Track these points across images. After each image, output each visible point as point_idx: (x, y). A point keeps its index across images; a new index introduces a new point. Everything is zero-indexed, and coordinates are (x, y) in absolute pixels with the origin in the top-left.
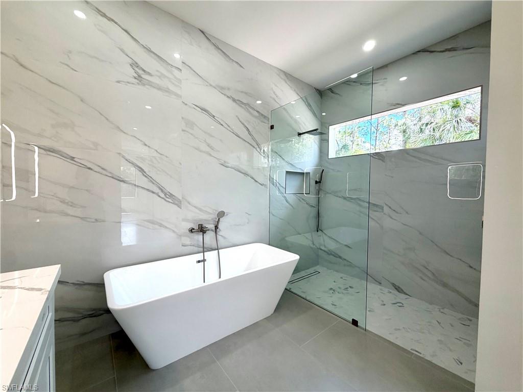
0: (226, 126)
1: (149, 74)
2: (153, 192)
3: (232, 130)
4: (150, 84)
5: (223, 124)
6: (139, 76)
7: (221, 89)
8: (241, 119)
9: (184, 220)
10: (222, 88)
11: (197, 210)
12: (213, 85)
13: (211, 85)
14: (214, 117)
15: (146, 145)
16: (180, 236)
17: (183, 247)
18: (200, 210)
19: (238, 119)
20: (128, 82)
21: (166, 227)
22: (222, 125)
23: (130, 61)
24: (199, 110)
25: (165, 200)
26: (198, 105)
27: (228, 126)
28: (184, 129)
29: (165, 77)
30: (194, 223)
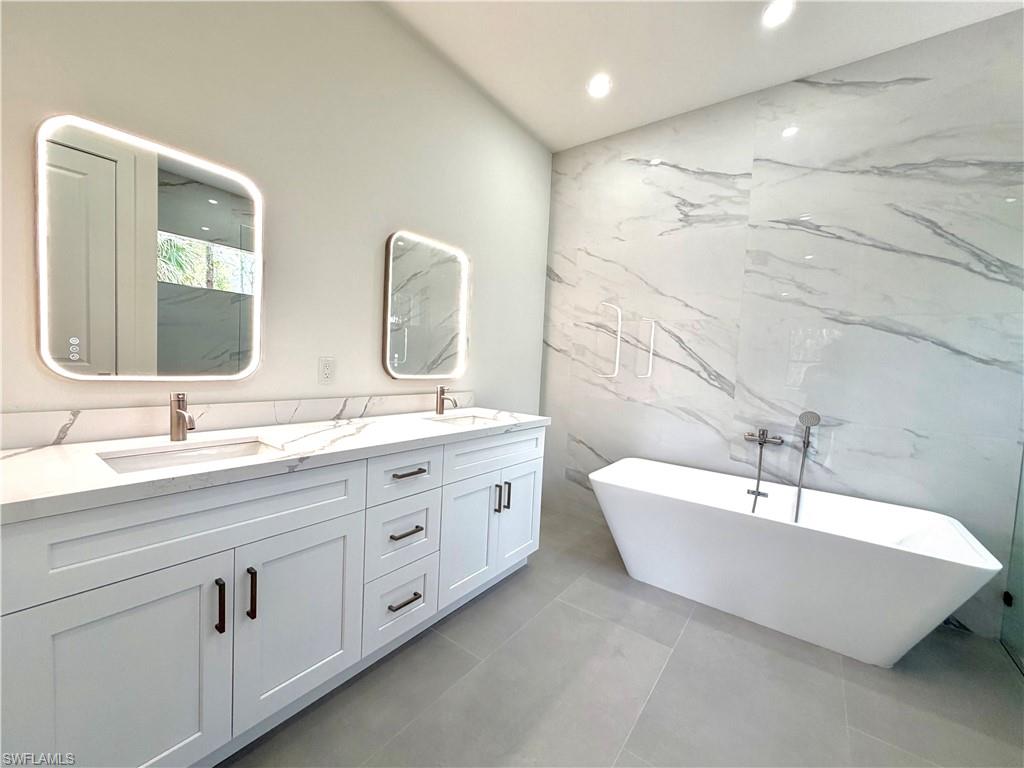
0: (853, 237)
1: (700, 206)
2: (692, 371)
3: (870, 239)
4: (700, 220)
5: (843, 235)
6: (686, 215)
7: (843, 166)
8: (904, 208)
9: (737, 417)
10: (845, 162)
11: (763, 404)
12: (821, 165)
13: (815, 169)
14: (818, 228)
15: (687, 305)
16: (729, 442)
17: (732, 461)
18: (772, 406)
19: (897, 209)
20: (672, 230)
21: (707, 423)
22: (840, 238)
23: (676, 201)
24: (784, 226)
25: (708, 382)
26: (780, 219)
27: (860, 235)
28: (751, 268)
29: (721, 198)
30: (756, 427)
